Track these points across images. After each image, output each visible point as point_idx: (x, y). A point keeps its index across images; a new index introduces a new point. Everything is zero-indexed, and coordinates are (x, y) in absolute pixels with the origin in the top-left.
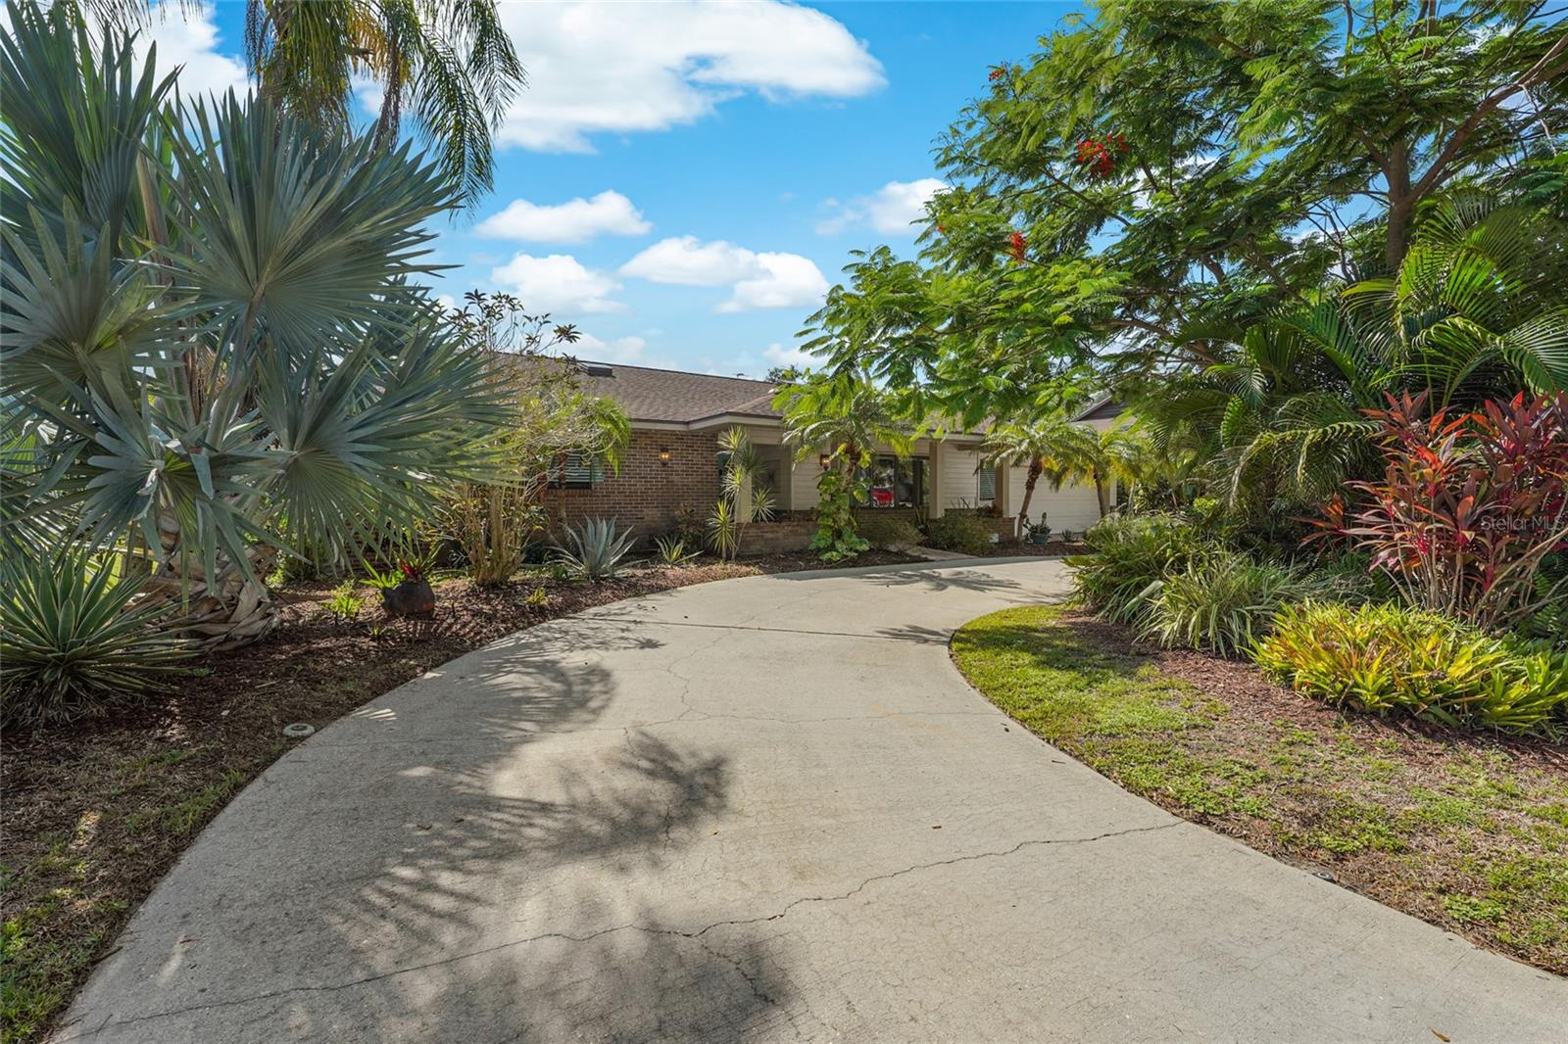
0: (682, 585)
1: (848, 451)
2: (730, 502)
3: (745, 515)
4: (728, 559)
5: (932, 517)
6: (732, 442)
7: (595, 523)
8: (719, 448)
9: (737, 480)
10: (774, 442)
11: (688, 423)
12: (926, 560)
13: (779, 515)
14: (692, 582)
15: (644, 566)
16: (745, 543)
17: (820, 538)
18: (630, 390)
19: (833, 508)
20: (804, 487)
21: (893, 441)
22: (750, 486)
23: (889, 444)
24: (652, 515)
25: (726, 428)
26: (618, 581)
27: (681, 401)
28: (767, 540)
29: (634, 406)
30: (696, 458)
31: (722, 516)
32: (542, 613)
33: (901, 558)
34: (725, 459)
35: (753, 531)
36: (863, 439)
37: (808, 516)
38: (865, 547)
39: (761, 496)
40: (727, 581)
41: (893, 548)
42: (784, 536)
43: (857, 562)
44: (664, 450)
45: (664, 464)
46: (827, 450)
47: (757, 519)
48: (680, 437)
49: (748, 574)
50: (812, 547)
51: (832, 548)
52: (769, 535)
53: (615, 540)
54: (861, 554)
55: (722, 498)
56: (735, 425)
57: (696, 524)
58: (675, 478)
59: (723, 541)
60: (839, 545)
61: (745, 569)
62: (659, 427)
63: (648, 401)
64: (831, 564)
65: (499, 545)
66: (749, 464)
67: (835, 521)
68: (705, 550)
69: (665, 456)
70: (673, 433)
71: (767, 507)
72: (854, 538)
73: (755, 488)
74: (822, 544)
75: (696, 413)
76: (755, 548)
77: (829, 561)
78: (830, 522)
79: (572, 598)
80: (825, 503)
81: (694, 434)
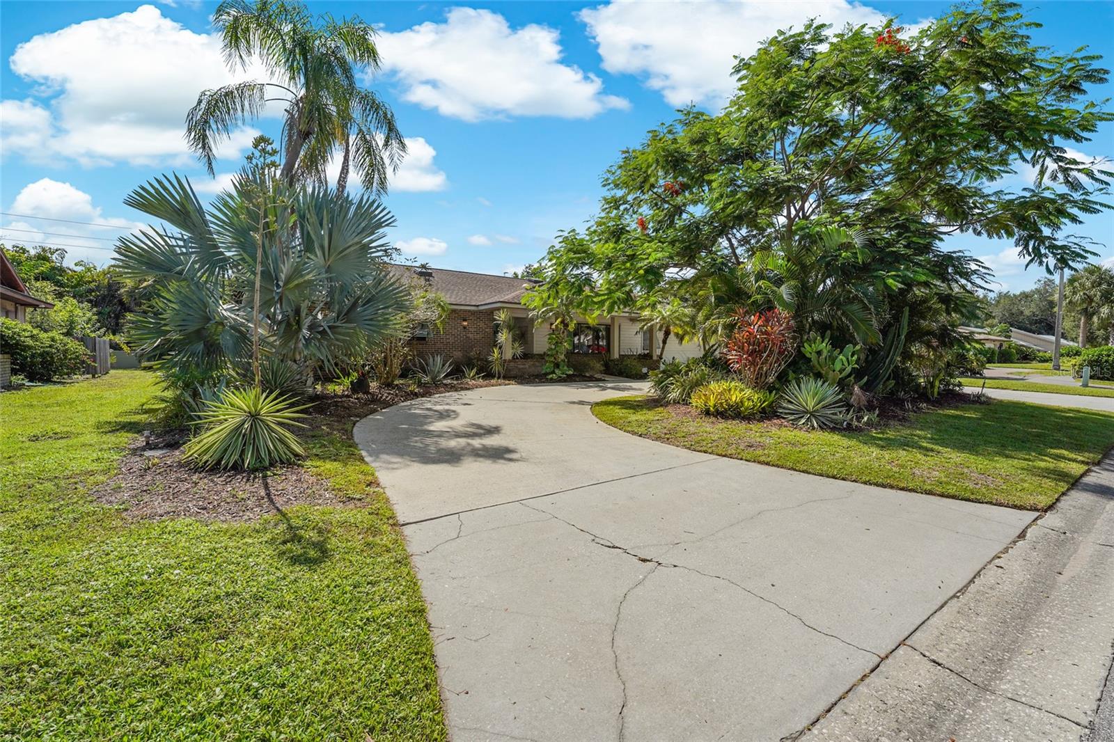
0: (477, 387)
1: (562, 322)
2: (500, 348)
3: (508, 355)
4: (499, 378)
5: (612, 358)
6: (501, 317)
7: (433, 357)
8: (495, 320)
9: (503, 337)
10: (525, 316)
11: (478, 306)
12: (604, 380)
13: (526, 356)
14: (481, 387)
15: (457, 379)
16: (508, 370)
17: (547, 367)
18: (444, 285)
19: (554, 352)
20: (541, 342)
21: (587, 317)
22: (511, 340)
23: (585, 318)
24: (458, 354)
25: (499, 309)
26: (446, 385)
27: (473, 292)
28: (519, 369)
29: (448, 296)
30: (482, 324)
31: (496, 355)
32: (416, 395)
33: (591, 379)
34: (498, 326)
35: (512, 364)
36: (570, 316)
37: (542, 357)
38: (571, 372)
39: (517, 345)
40: (499, 387)
41: (587, 375)
42: (527, 365)
43: (567, 380)
44: (465, 320)
45: (465, 328)
46: (553, 320)
47: (514, 358)
48: (473, 313)
49: (509, 384)
50: (543, 372)
51: (553, 372)
52: (522, 366)
53: (443, 365)
54: (569, 376)
55: (496, 346)
56: (503, 308)
57: (482, 360)
58: (471, 336)
59: (496, 368)
60: (557, 371)
61: (507, 382)
62: (462, 308)
63: (455, 293)
64: (552, 381)
65: (391, 365)
66: (510, 328)
67: (555, 358)
68: (487, 373)
69: (465, 323)
70: (469, 311)
71: (519, 351)
72: (565, 368)
73: (514, 340)
74: (548, 370)
75: (483, 299)
76: (513, 373)
77: (551, 379)
78: (552, 359)
79: (427, 391)
80: (550, 349)
81: (481, 312)
